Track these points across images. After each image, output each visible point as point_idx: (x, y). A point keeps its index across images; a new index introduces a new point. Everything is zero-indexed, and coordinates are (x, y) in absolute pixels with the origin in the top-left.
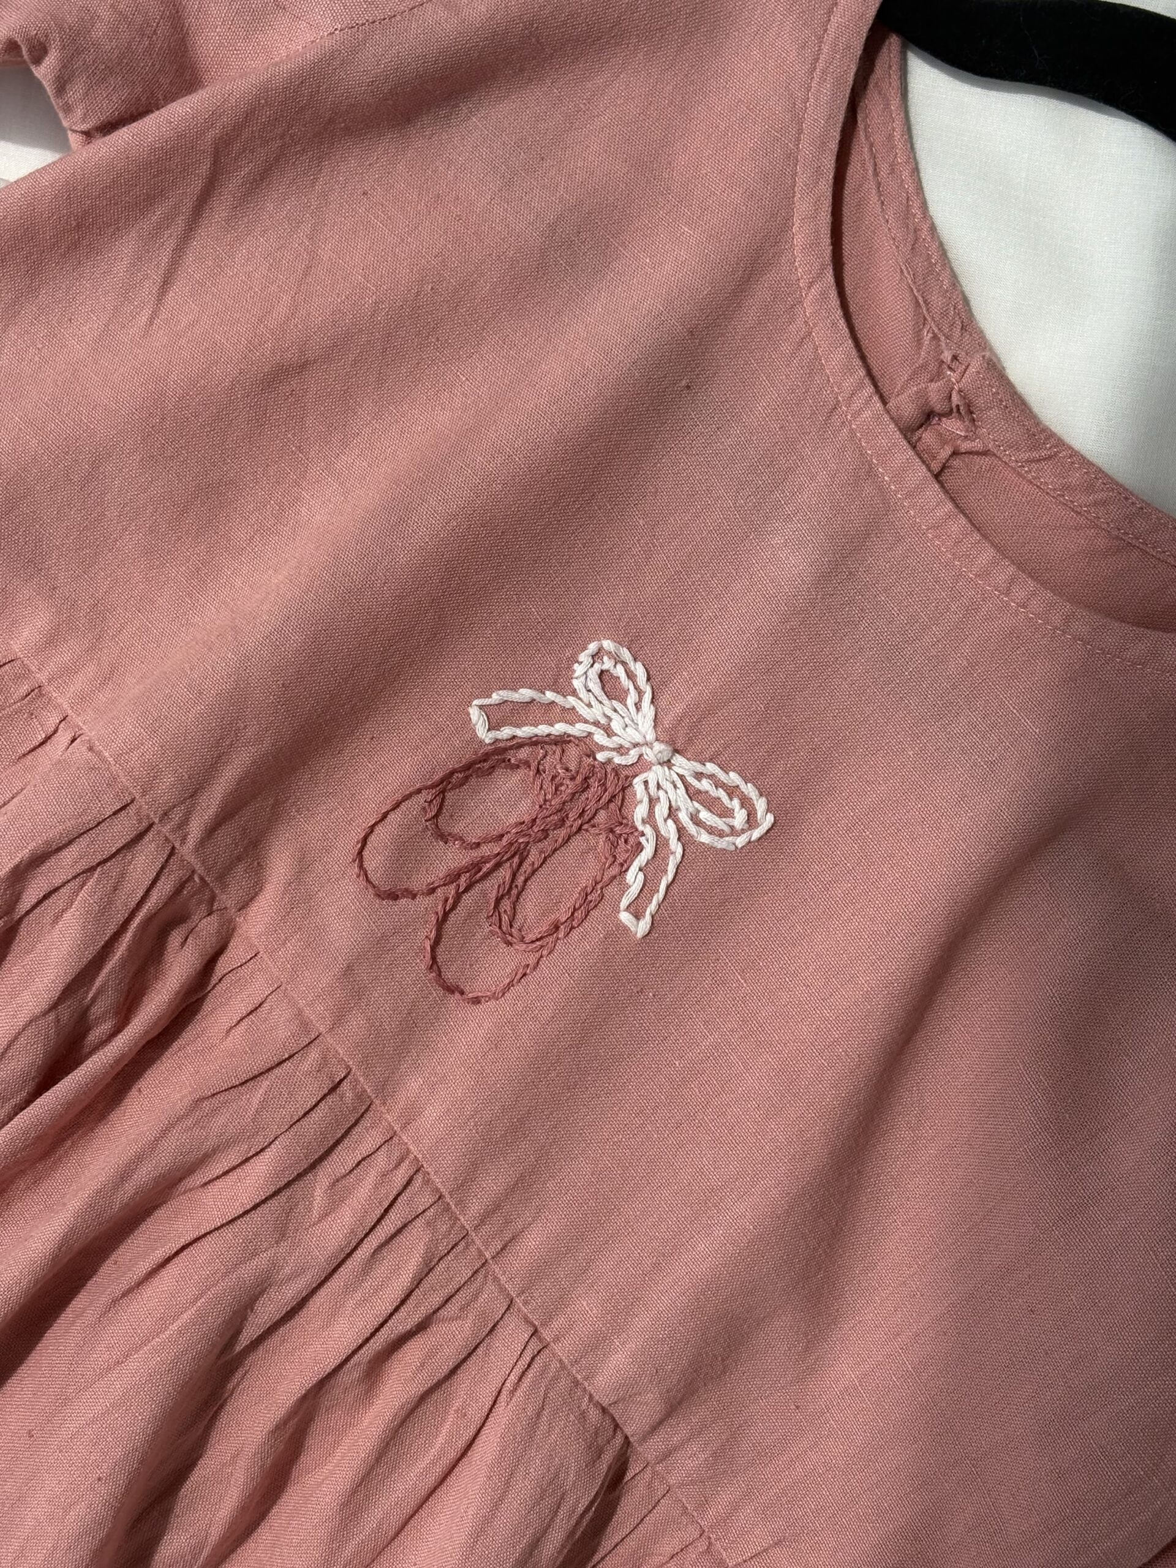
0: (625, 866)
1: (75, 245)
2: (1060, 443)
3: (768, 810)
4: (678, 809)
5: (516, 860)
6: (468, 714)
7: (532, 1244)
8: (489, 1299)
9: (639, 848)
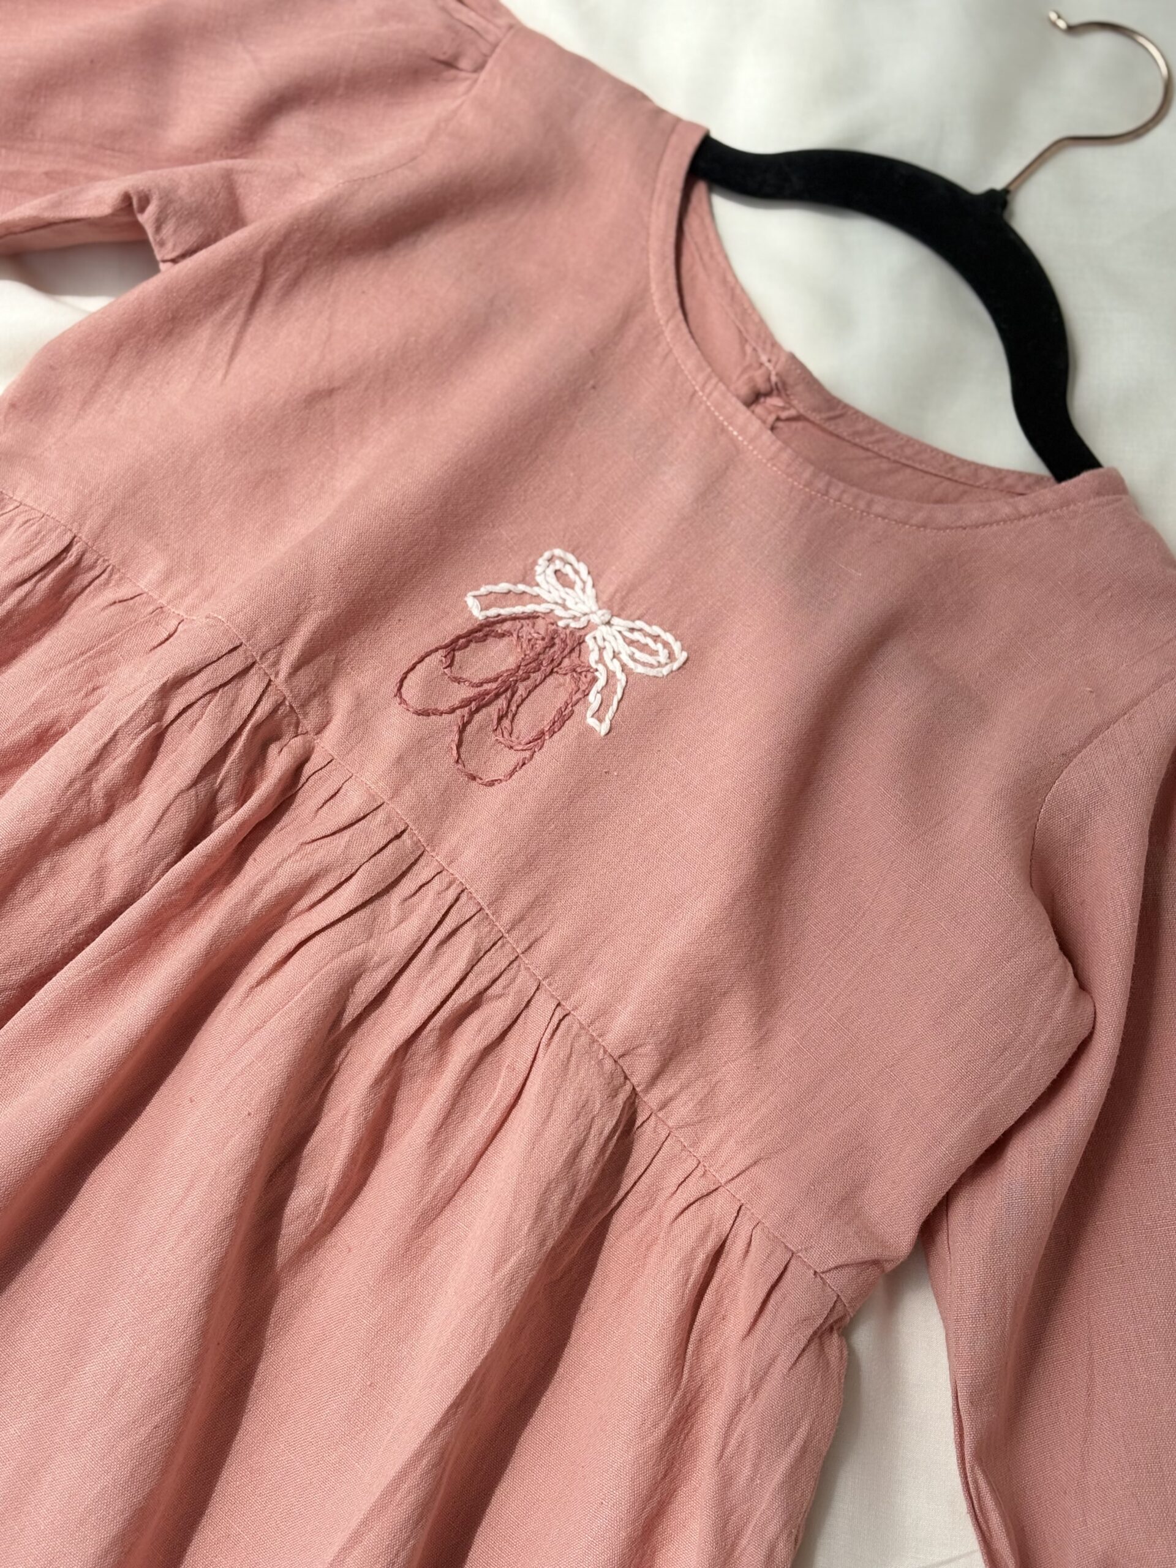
0: (587, 691)
1: (170, 333)
2: (846, 407)
3: (683, 650)
4: (619, 653)
5: (509, 694)
6: (466, 602)
7: (550, 944)
8: (523, 981)
9: (595, 680)
